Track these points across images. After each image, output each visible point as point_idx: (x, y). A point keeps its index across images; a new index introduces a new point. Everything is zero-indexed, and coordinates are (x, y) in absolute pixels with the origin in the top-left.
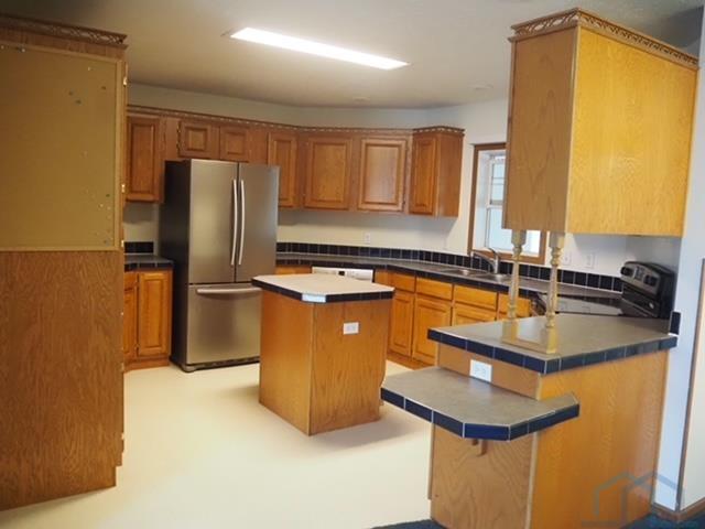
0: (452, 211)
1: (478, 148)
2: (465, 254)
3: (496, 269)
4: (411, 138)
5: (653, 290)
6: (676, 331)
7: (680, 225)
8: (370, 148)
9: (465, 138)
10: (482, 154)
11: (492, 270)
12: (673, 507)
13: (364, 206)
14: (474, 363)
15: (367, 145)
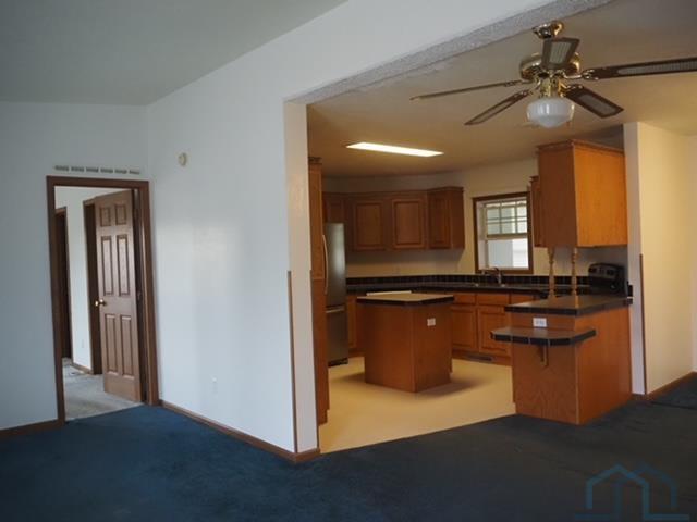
0: (461, 245)
1: (475, 200)
2: (473, 273)
3: (500, 281)
4: (426, 196)
5: (612, 277)
6: (631, 295)
7: (626, 238)
8: (399, 205)
9: (465, 195)
10: (479, 204)
11: (497, 281)
12: (642, 393)
13: (398, 247)
14: (535, 320)
15: (396, 204)
